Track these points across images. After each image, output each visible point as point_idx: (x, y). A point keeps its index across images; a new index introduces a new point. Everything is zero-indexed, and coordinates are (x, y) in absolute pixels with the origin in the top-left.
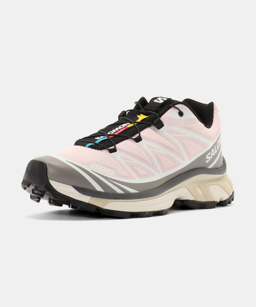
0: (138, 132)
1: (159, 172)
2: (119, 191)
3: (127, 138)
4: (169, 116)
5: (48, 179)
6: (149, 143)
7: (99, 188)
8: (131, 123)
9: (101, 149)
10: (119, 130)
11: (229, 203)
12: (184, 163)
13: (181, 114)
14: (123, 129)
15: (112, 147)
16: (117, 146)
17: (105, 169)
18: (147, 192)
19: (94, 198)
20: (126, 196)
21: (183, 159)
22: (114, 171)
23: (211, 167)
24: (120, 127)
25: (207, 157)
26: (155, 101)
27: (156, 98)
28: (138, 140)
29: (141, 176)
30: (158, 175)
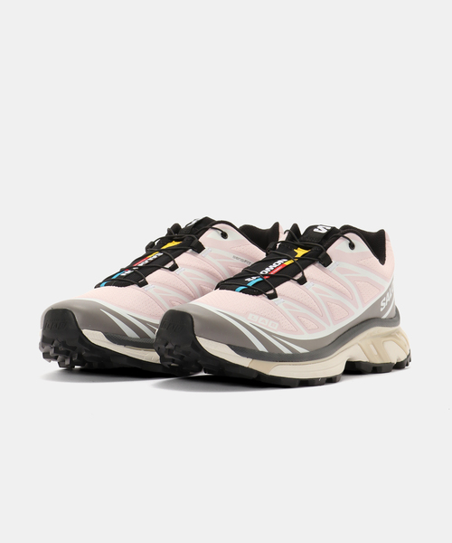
0: (301, 270)
1: (329, 324)
2: (286, 351)
3: (288, 279)
4: (337, 249)
5: (195, 335)
6: (316, 286)
7: (261, 348)
8: (289, 259)
9: (257, 294)
10: (275, 268)
11: (407, 365)
12: (357, 312)
13: (352, 246)
14: (280, 268)
15: (271, 292)
16: (278, 289)
17: (267, 321)
18: (318, 351)
19: (255, 361)
20: (295, 358)
21: (357, 307)
22: (277, 324)
23: (384, 317)
24: (275, 265)
25: (382, 304)
26: (315, 230)
27: (316, 227)
28: (302, 281)
29: (310, 331)
30: (329, 329)
